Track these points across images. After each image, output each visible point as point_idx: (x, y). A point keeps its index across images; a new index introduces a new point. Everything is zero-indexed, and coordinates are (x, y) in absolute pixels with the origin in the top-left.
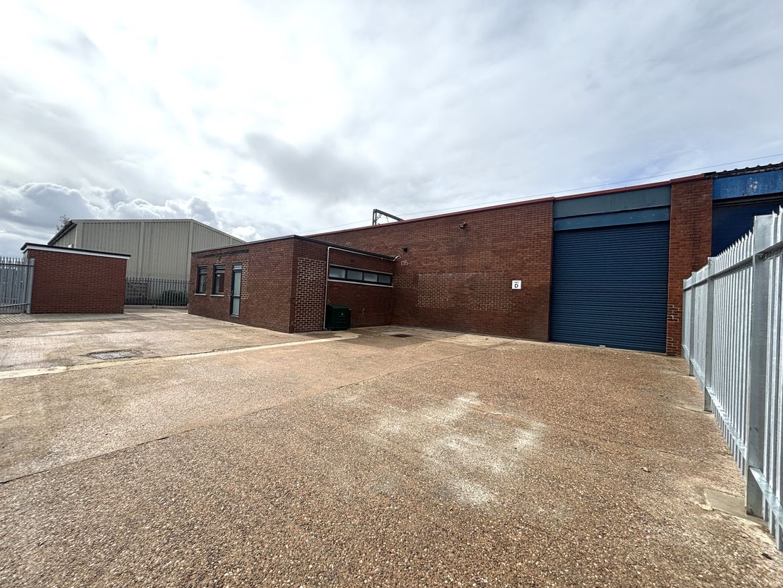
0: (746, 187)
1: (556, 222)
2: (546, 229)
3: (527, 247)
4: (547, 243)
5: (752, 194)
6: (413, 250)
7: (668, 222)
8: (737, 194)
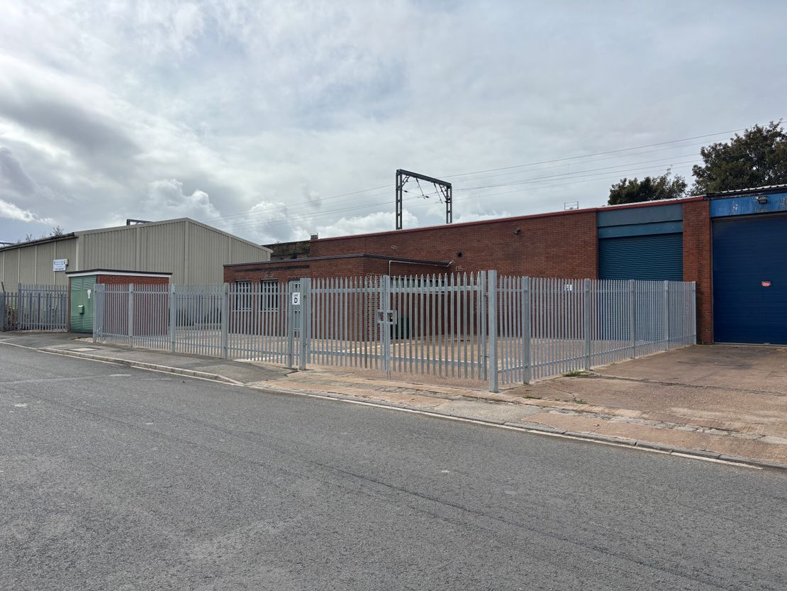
0: (731, 208)
1: (601, 230)
2: (591, 237)
3: (576, 254)
4: (592, 249)
5: (735, 214)
6: (468, 255)
7: (682, 233)
8: (726, 214)
